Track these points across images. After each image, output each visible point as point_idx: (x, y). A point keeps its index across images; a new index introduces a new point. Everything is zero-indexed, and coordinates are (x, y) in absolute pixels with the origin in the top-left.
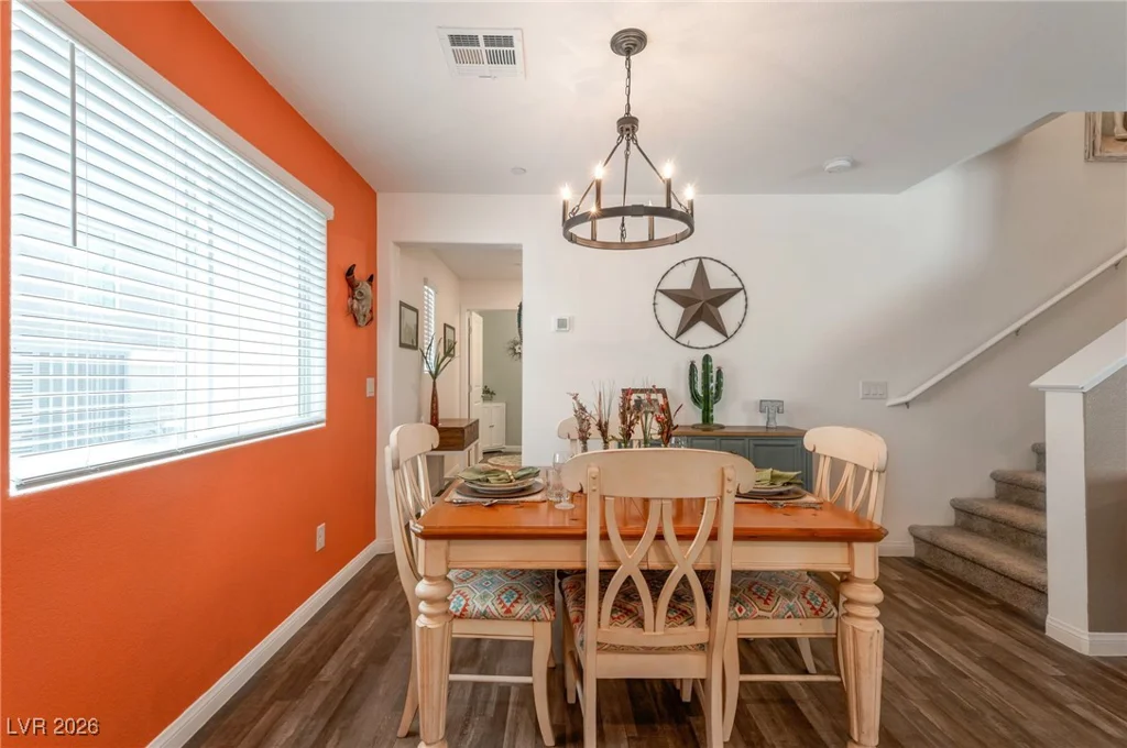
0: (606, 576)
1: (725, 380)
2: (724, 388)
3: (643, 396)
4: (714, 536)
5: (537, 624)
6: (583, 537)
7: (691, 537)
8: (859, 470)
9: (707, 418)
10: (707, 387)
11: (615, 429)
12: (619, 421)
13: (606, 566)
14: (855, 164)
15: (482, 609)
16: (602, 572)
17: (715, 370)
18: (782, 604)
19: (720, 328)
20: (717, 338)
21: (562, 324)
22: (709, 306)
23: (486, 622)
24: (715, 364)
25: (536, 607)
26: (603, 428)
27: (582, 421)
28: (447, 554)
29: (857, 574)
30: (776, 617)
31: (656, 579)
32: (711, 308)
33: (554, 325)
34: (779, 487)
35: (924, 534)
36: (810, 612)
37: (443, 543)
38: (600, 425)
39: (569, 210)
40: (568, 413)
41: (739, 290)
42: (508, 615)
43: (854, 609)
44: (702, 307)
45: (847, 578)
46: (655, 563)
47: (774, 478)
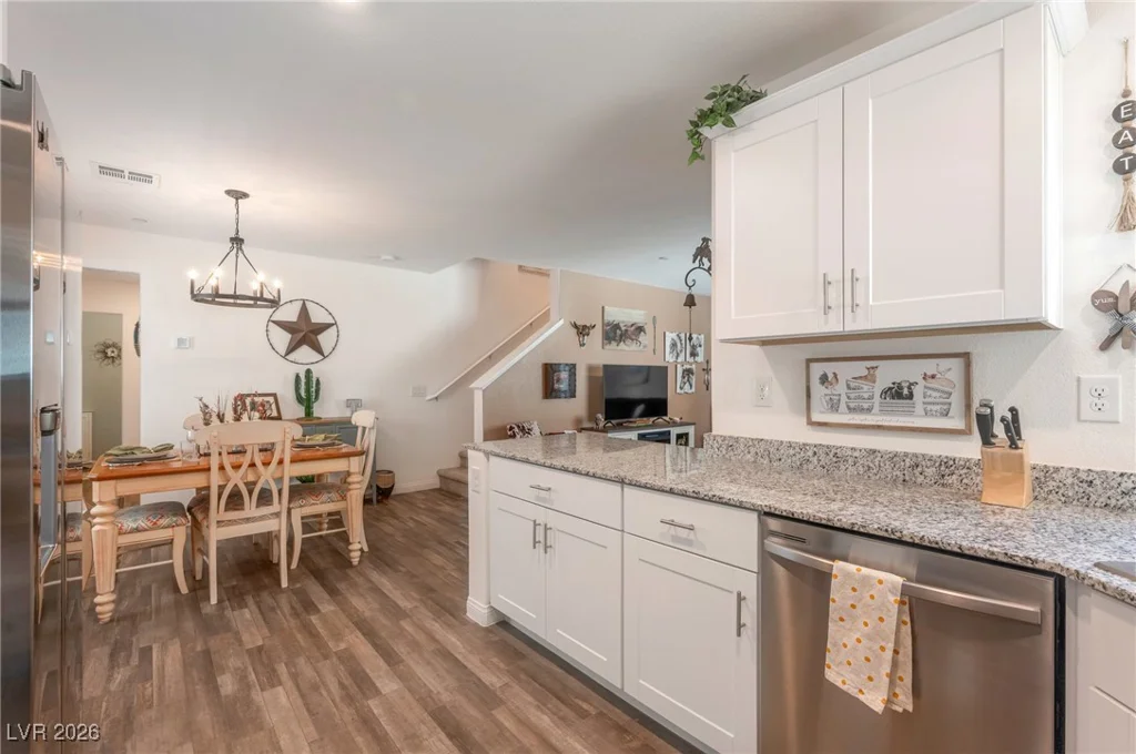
0: (221, 488)
1: (322, 387)
2: (321, 392)
3: (256, 399)
4: (281, 462)
5: (176, 528)
6: (209, 469)
7: (269, 464)
8: (364, 428)
9: (309, 413)
10: (308, 391)
11: (229, 416)
12: (232, 412)
13: (222, 483)
14: (397, 258)
15: (135, 526)
16: (220, 486)
17: (314, 380)
18: (324, 497)
19: (318, 350)
20: (316, 356)
21: (181, 341)
22: (311, 335)
23: (139, 534)
24: (315, 376)
25: (175, 519)
26: (221, 418)
27: (205, 414)
28: (116, 488)
29: (352, 470)
30: (322, 503)
31: (250, 486)
32: (312, 336)
33: (173, 344)
34: (328, 441)
35: (442, 473)
36: (340, 498)
37: (112, 482)
38: (218, 416)
39: (196, 289)
40: (197, 411)
41: (333, 325)
42: (155, 527)
43: (351, 487)
44: (304, 336)
45: (348, 474)
46: (251, 478)
47: (326, 438)
